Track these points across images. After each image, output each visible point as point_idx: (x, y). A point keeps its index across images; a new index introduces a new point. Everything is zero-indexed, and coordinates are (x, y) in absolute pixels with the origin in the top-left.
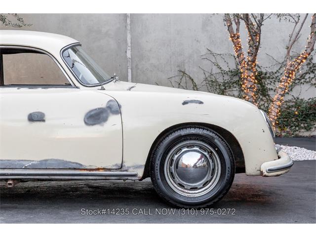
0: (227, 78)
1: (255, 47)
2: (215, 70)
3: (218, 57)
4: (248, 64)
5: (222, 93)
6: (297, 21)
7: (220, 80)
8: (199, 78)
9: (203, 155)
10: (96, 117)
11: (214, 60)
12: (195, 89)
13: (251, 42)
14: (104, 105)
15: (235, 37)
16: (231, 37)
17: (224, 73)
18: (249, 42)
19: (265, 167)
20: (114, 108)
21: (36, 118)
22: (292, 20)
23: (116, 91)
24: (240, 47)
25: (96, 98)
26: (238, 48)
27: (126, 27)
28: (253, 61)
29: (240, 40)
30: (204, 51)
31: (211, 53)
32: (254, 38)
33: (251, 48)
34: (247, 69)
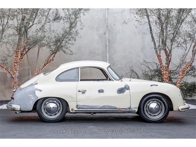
0: (153, 73)
1: (169, 61)
2: (147, 69)
3: (149, 64)
4: (166, 68)
5: (151, 80)
6: (186, 49)
7: (150, 74)
8: (140, 73)
9: (158, 104)
10: (121, 91)
11: (146, 65)
12: (138, 78)
13: (167, 59)
14: (123, 86)
15: (159, 56)
16: (157, 56)
17: (151, 71)
18: (166, 59)
19: (180, 108)
20: (127, 88)
21: (101, 91)
22: (184, 48)
23: (126, 81)
24: (161, 60)
25: (121, 84)
26: (160, 61)
27: (106, 50)
28: (168, 67)
29: (161, 57)
30: (142, 61)
31: (145, 62)
32: (168, 57)
33: (167, 61)
34: (165, 70)
